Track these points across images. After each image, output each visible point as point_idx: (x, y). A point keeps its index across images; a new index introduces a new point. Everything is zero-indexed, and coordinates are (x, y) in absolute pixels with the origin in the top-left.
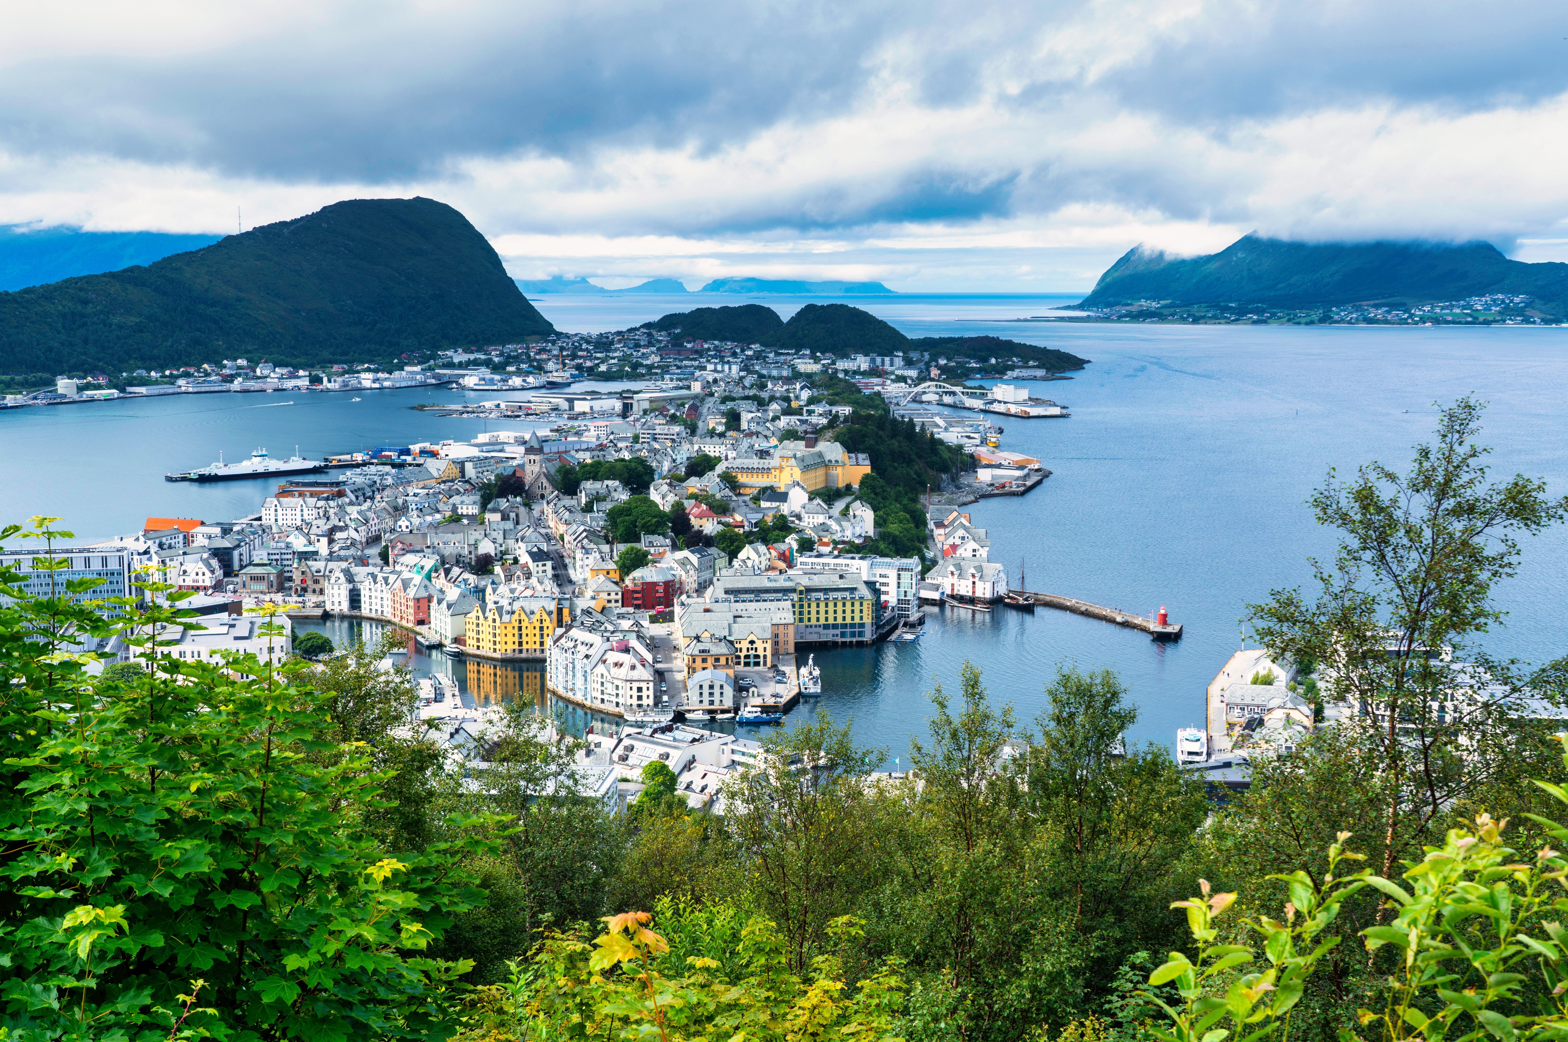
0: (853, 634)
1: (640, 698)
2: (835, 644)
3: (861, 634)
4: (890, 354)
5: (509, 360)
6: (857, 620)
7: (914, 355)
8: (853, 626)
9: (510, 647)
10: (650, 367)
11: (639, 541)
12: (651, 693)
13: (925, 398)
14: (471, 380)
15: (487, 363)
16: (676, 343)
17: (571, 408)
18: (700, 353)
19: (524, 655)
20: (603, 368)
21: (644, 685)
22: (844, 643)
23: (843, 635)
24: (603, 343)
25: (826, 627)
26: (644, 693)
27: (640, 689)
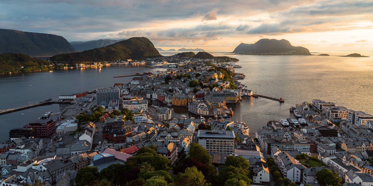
0: (233, 102)
1: (206, 113)
2: (230, 103)
3: (235, 102)
4: (212, 59)
5: (157, 60)
6: (234, 100)
7: (215, 59)
8: (233, 101)
9: (180, 104)
10: (177, 61)
11: (196, 87)
12: (208, 113)
13: (219, 65)
14: (153, 62)
15: (154, 60)
16: (180, 57)
17: (169, 66)
18: (184, 59)
19: (182, 106)
20: (170, 61)
21: (207, 111)
22: (232, 103)
23: (232, 102)
24: (170, 57)
25: (229, 101)
26: (207, 113)
27: (206, 112)
